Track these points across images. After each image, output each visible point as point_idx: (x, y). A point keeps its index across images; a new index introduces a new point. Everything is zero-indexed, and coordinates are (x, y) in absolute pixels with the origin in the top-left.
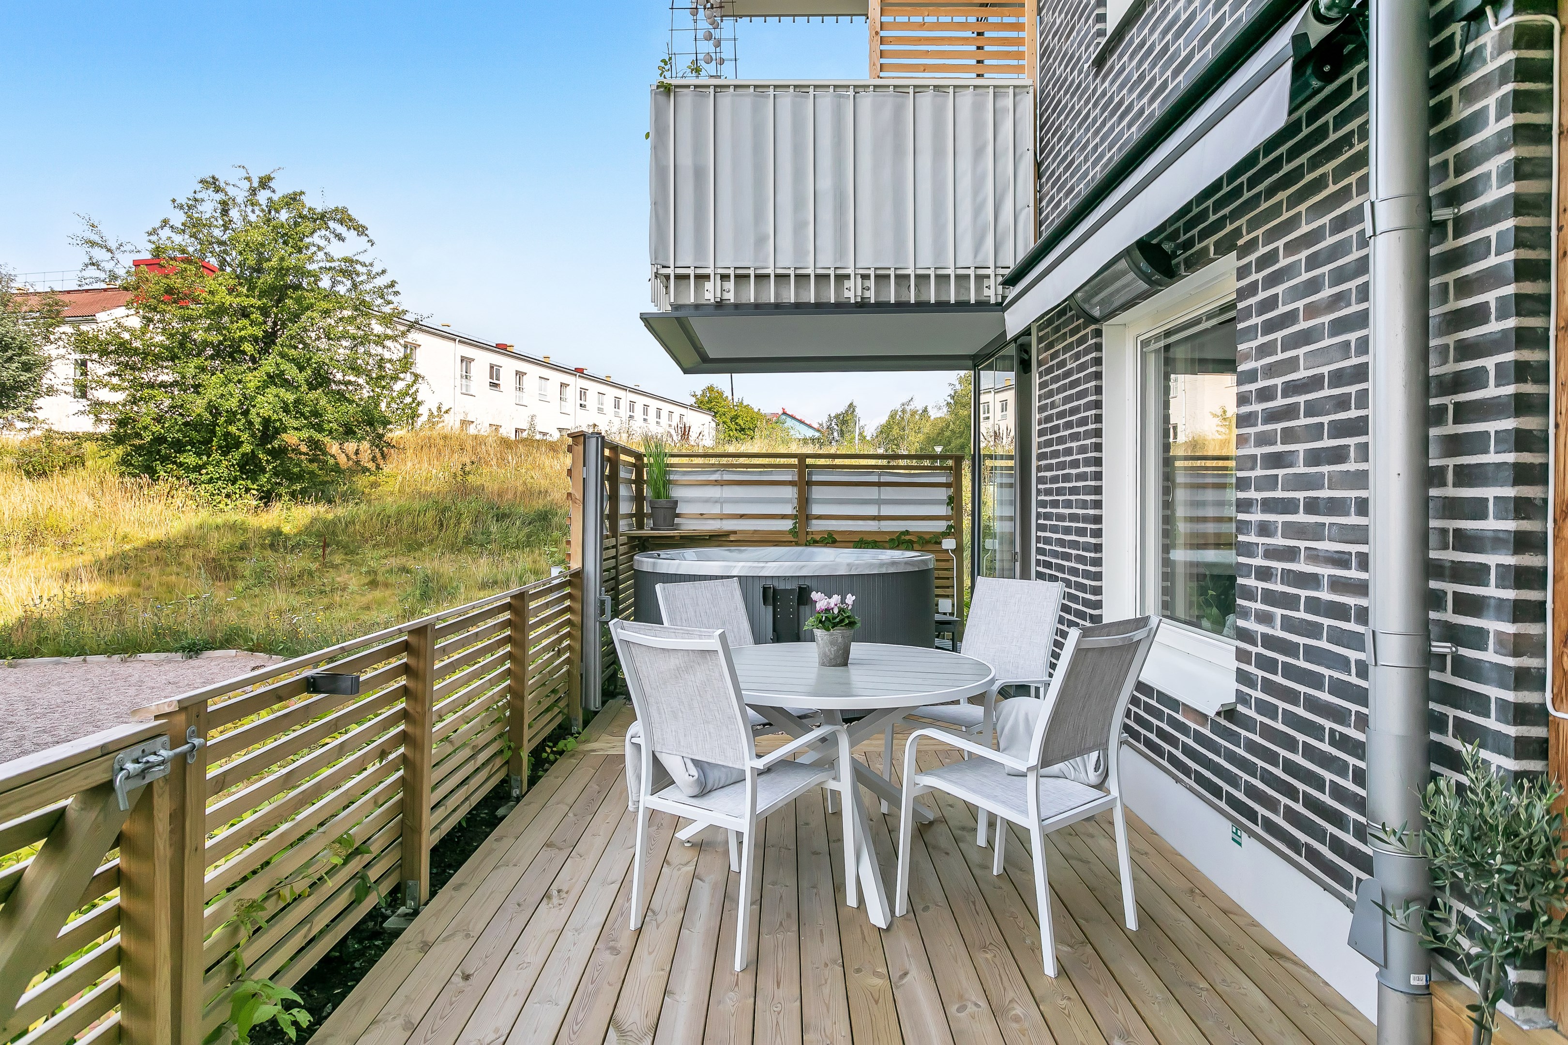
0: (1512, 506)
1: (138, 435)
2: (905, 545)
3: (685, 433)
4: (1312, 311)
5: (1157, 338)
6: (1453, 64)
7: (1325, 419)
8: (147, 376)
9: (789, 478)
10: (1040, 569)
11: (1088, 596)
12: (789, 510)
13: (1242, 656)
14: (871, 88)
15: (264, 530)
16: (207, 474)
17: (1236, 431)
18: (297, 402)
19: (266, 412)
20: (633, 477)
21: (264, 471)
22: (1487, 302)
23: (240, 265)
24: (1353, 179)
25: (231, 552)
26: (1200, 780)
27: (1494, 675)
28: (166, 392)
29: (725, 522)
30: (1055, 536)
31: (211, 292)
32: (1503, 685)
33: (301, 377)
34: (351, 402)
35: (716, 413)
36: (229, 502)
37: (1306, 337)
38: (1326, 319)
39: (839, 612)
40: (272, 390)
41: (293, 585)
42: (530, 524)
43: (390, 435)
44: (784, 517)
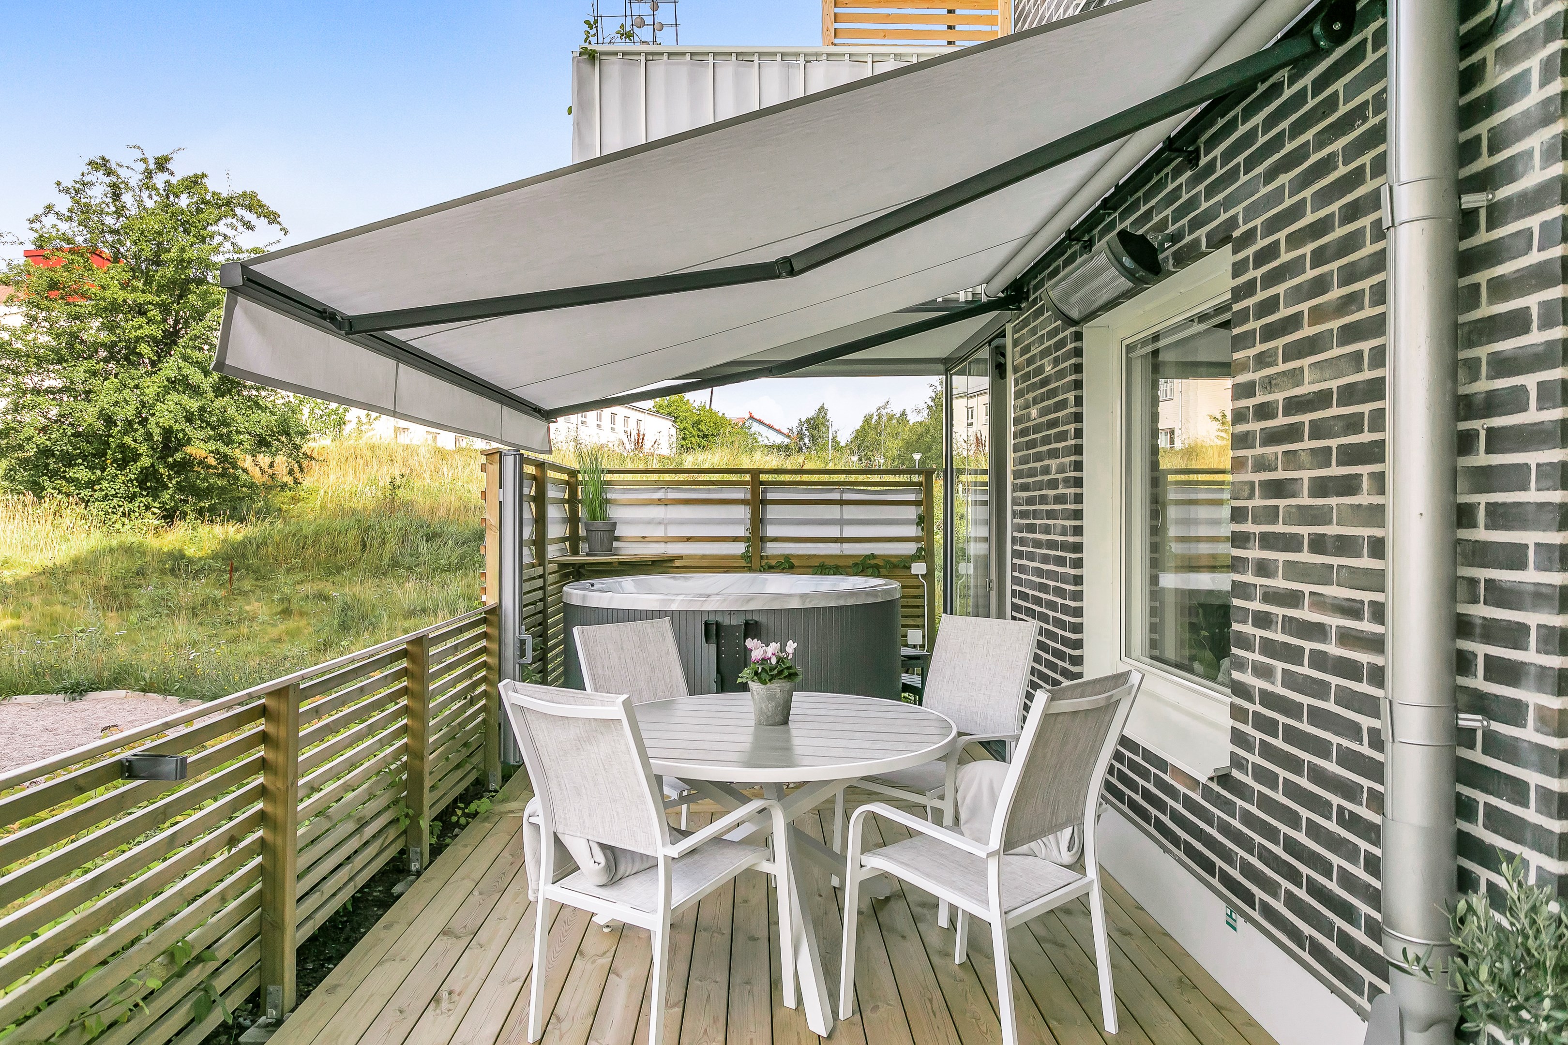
0: (1557, 555)
1: (21, 447)
2: (870, 571)
3: (639, 443)
4: (1318, 316)
5: (1144, 342)
6: (1488, 19)
7: (1334, 443)
8: (29, 382)
9: (741, 496)
10: (1017, 601)
11: (1067, 634)
12: (741, 531)
13: (1237, 713)
14: (824, 57)
15: (164, 553)
16: (101, 490)
17: (1231, 454)
18: (202, 409)
19: (166, 421)
20: (566, 497)
21: (168, 488)
22: (1528, 308)
23: (136, 257)
24: (1366, 159)
25: (125, 578)
26: (1190, 851)
27: (1534, 757)
28: (54, 399)
29: (669, 546)
30: (1032, 564)
31: (103, 287)
32: (1544, 770)
33: (207, 383)
34: (264, 409)
35: (676, 418)
36: (126, 521)
37: (1312, 346)
38: (1335, 324)
39: (778, 662)
40: (174, 397)
41: (195, 615)
42: (463, 543)
43: (311, 444)
44: (735, 539)
